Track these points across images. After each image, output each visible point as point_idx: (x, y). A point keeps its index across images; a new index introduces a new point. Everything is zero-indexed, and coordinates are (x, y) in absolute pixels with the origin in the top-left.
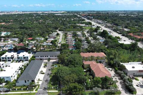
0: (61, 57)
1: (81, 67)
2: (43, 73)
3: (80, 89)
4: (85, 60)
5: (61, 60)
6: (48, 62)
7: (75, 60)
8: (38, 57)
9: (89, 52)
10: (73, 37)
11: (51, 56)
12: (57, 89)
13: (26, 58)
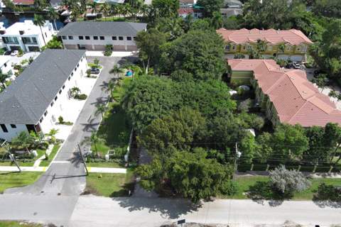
0: (147, 41)
1: (220, 78)
2: (83, 97)
4: (233, 56)
5: (148, 52)
6: (105, 59)
7: (197, 54)
8: (70, 38)
9: (249, 28)
11: (114, 38)
12: (124, 162)
13: (30, 41)
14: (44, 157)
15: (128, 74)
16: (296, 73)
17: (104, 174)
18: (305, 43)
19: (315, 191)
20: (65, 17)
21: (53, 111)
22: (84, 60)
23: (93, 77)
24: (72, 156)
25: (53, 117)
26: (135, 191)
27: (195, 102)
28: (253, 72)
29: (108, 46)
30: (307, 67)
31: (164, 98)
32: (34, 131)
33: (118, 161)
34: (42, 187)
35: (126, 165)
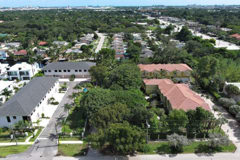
0: (96, 71)
1: (139, 89)
2: (56, 103)
7: (125, 76)
8: (50, 71)
9: (156, 63)
10: (124, 40)
11: (76, 71)
12: (82, 137)
13: (24, 74)
14: (32, 136)
17: (69, 144)
18: (188, 70)
19: (196, 148)
20: (46, 61)
21: (39, 110)
22: (58, 83)
23: (63, 93)
24: (49, 135)
25: (38, 114)
26: (88, 153)
27: (123, 101)
28: (158, 85)
29: (72, 75)
30: (192, 84)
31: (105, 98)
32: (27, 120)
33: (78, 136)
34: (30, 153)
35: (83, 139)
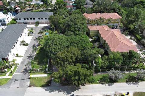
0: (54, 20)
1: (85, 34)
2: (27, 45)
3: (85, 76)
4: (90, 25)
5: (54, 24)
6: (36, 28)
7: (75, 24)
8: (20, 19)
9: (96, 13)
11: (39, 19)
12: (46, 72)
13: (1, 21)
14: (10, 72)
15: (46, 34)
16: (116, 30)
17: (37, 77)
18: (119, 18)
19: (126, 79)
20: (17, 10)
21: (14, 51)
22: (27, 28)
23: (31, 36)
25: (14, 54)
26: (52, 84)
27: (75, 45)
28: (98, 31)
29: (37, 22)
30: (121, 28)
32: (5, 60)
33: (43, 71)
34: (10, 85)
35: (47, 73)
